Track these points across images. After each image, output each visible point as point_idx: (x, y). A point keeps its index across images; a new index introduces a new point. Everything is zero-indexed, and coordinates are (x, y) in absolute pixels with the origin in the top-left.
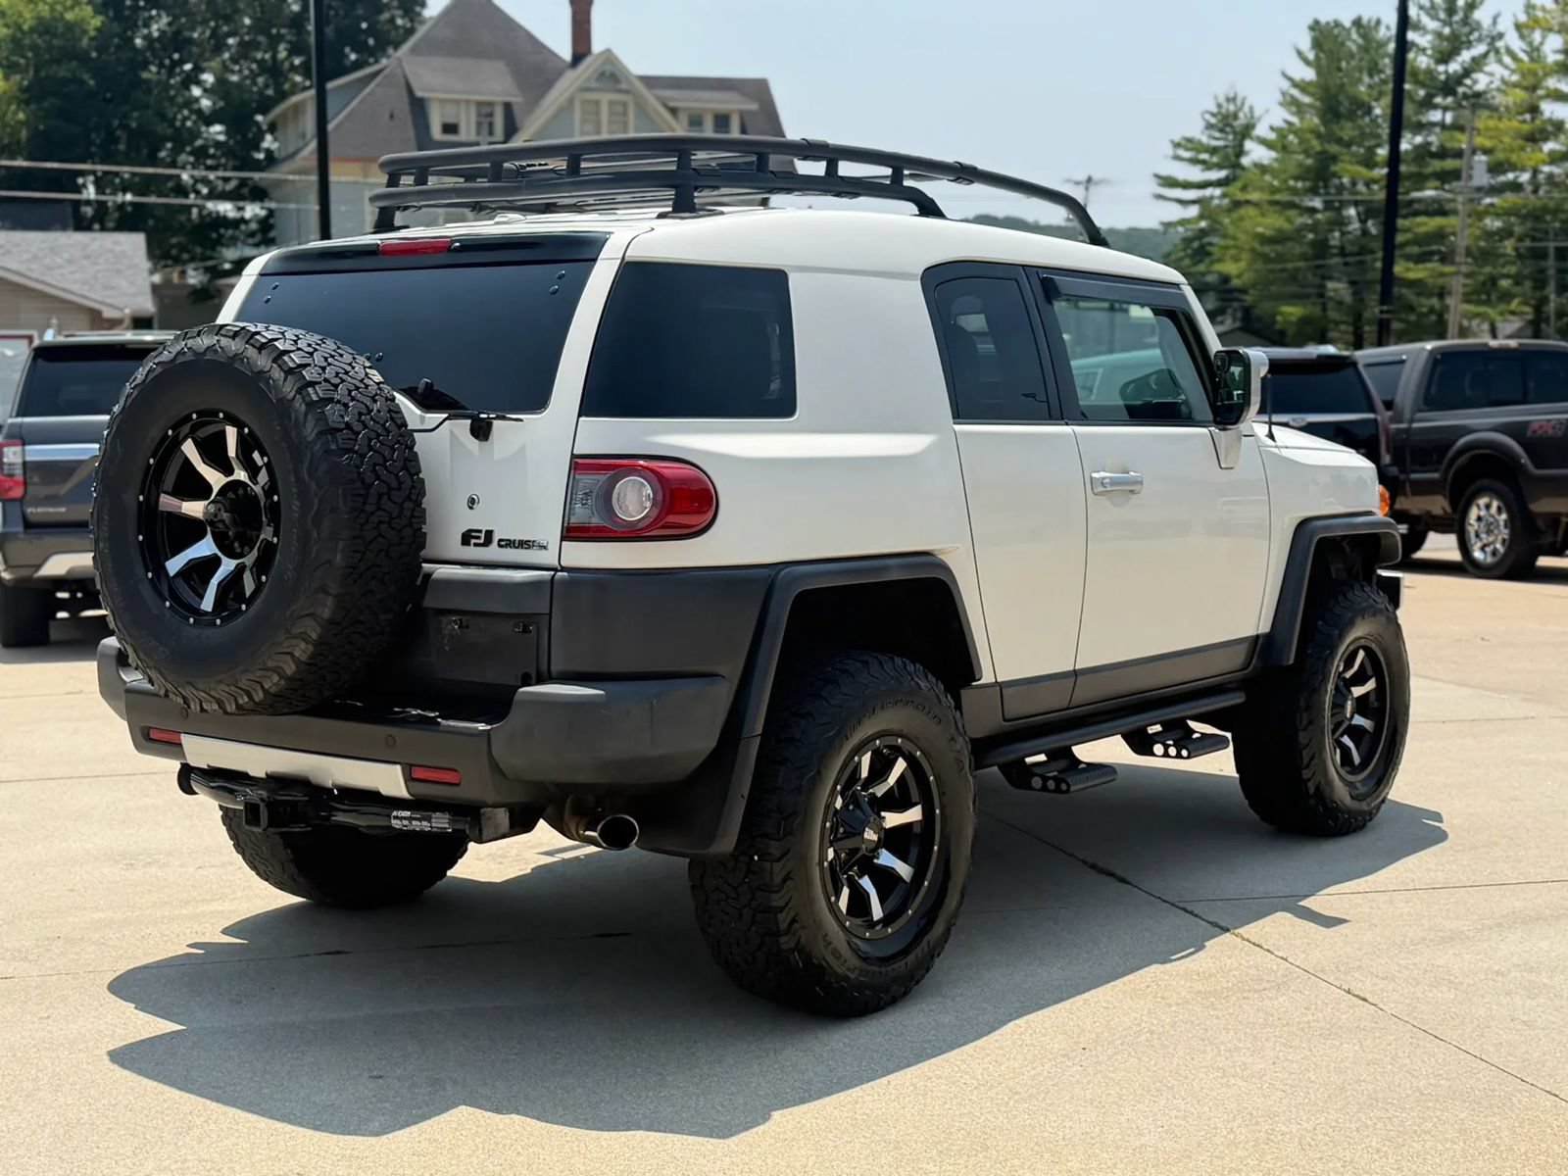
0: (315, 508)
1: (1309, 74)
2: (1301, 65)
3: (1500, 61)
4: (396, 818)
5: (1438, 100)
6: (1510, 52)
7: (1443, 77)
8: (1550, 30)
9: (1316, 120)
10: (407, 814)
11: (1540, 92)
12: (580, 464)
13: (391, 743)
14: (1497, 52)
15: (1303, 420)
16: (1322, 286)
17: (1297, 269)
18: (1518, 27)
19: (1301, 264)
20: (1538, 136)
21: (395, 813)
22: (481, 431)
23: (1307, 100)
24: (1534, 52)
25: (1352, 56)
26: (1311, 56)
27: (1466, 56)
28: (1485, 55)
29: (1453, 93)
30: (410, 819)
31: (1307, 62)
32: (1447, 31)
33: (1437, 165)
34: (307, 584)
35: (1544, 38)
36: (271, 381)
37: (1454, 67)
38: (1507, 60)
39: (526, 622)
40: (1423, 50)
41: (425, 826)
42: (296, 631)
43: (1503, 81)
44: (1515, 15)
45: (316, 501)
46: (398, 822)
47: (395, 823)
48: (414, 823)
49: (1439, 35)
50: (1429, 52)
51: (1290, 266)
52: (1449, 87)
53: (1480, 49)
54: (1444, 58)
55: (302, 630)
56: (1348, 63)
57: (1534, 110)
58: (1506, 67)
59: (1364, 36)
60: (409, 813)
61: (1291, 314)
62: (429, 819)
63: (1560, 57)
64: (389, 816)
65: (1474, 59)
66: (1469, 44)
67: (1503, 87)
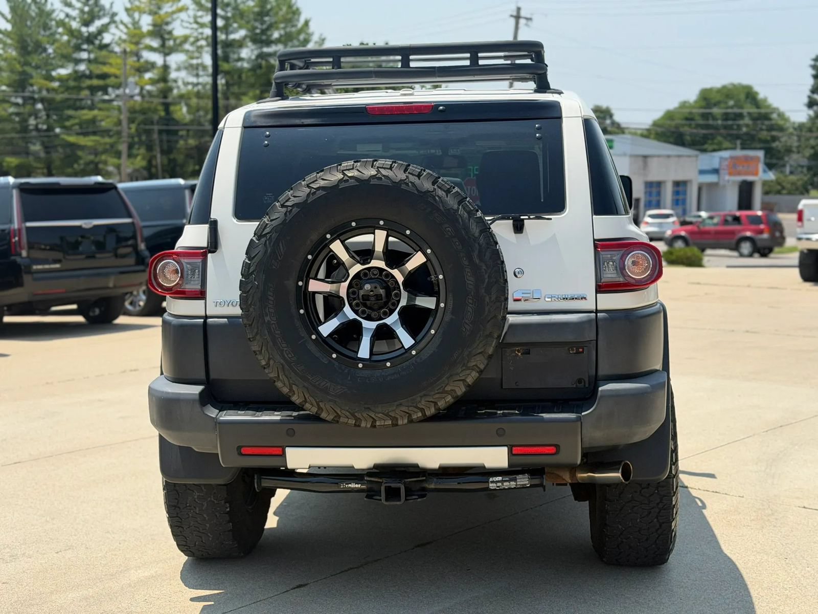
0: (486, 280)
1: (8, 27)
2: (4, 21)
3: (117, 27)
4: (492, 482)
5: (85, 46)
6: (122, 22)
7: (86, 34)
8: (144, 12)
9: (14, 53)
10: (500, 478)
11: (141, 46)
12: (601, 246)
13: (501, 433)
14: (114, 22)
15: (91, 223)
16: (27, 148)
17: (12, 138)
18: (127, 10)
19: (14, 135)
20: (142, 69)
21: (491, 479)
22: (519, 228)
23: (9, 41)
24: (136, 24)
25: (33, 19)
26: (9, 16)
27: (98, 24)
28: (108, 24)
29: (93, 43)
30: (502, 481)
31: (8, 21)
32: (86, 9)
33: (88, 82)
34: (481, 333)
35: (140, 17)
36: (437, 198)
37: (93, 29)
38: (122, 27)
39: (578, 347)
40: (74, 19)
41: (513, 484)
42: (472, 364)
43: (120, 38)
44: (124, 4)
45: (486, 276)
46: (495, 485)
47: (492, 486)
48: (505, 484)
49: (82, 11)
50: (78, 20)
51: (8, 136)
52: (90, 39)
53: (105, 20)
54: (87, 24)
55: (474, 364)
56: (31, 22)
57: (137, 55)
58: (121, 31)
59: (39, 8)
60: (501, 478)
61: (11, 162)
62: (515, 480)
63: (150, 28)
64: (488, 482)
65: (103, 25)
66: (99, 18)
67: (119, 42)
